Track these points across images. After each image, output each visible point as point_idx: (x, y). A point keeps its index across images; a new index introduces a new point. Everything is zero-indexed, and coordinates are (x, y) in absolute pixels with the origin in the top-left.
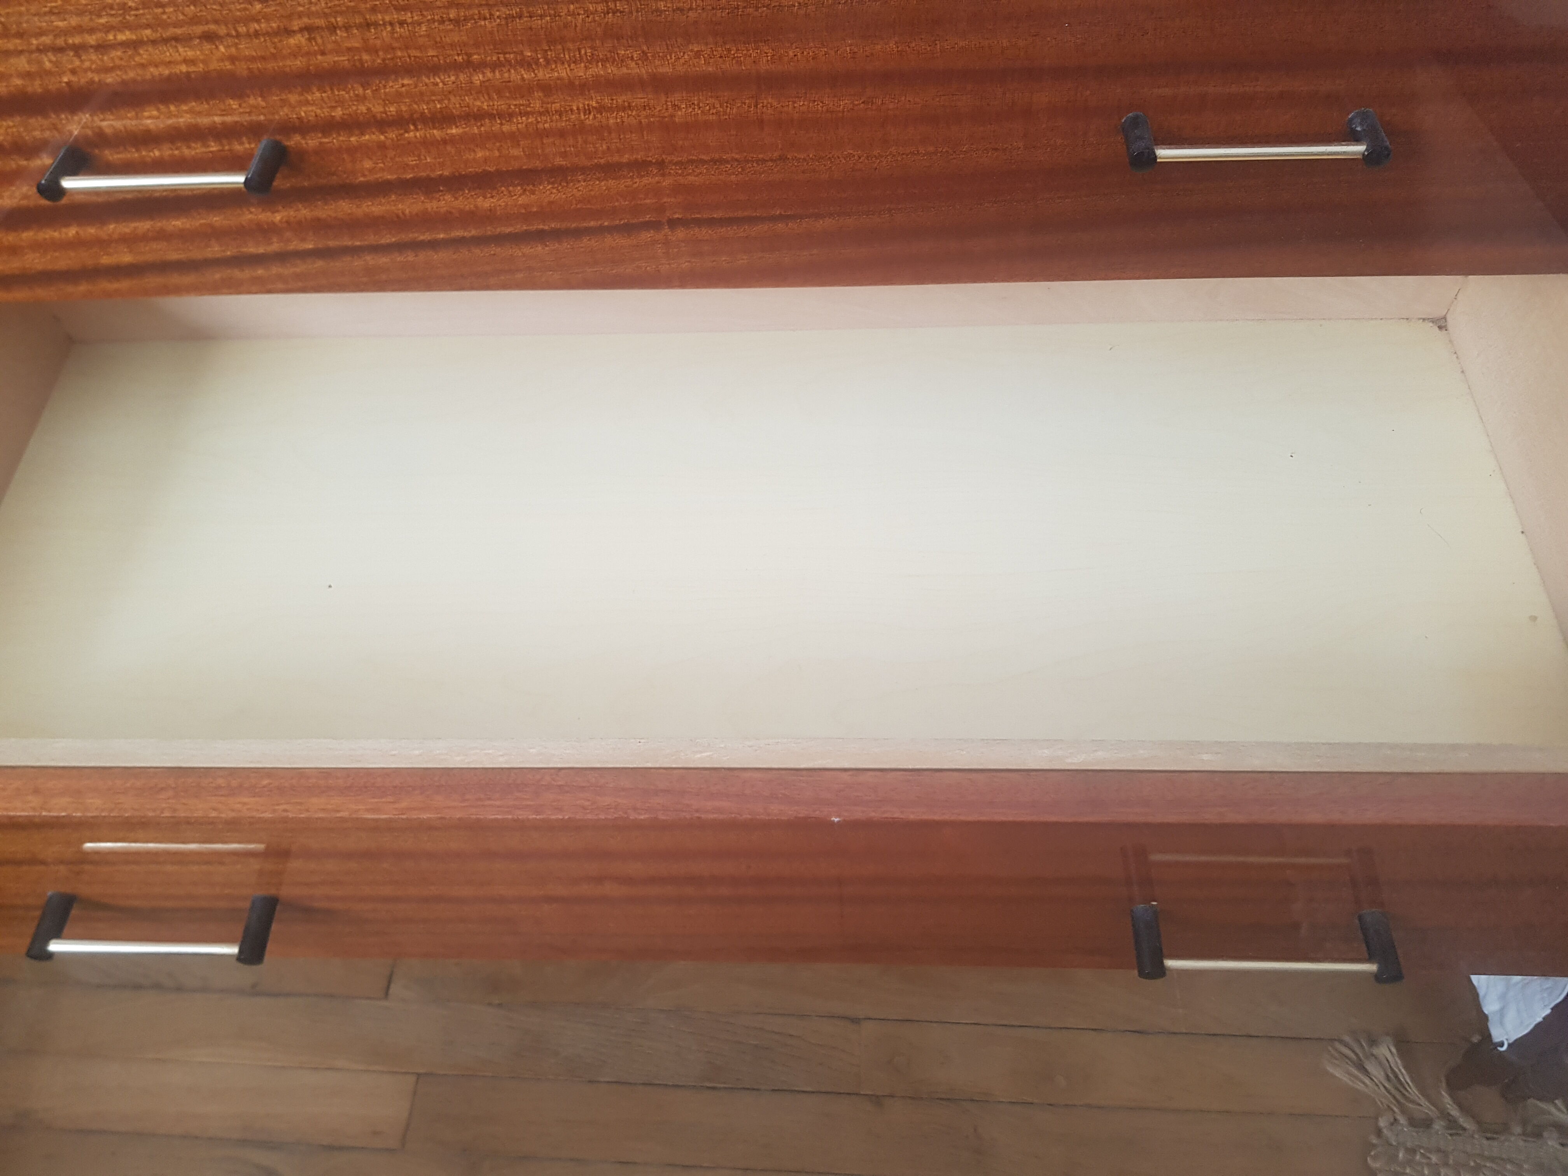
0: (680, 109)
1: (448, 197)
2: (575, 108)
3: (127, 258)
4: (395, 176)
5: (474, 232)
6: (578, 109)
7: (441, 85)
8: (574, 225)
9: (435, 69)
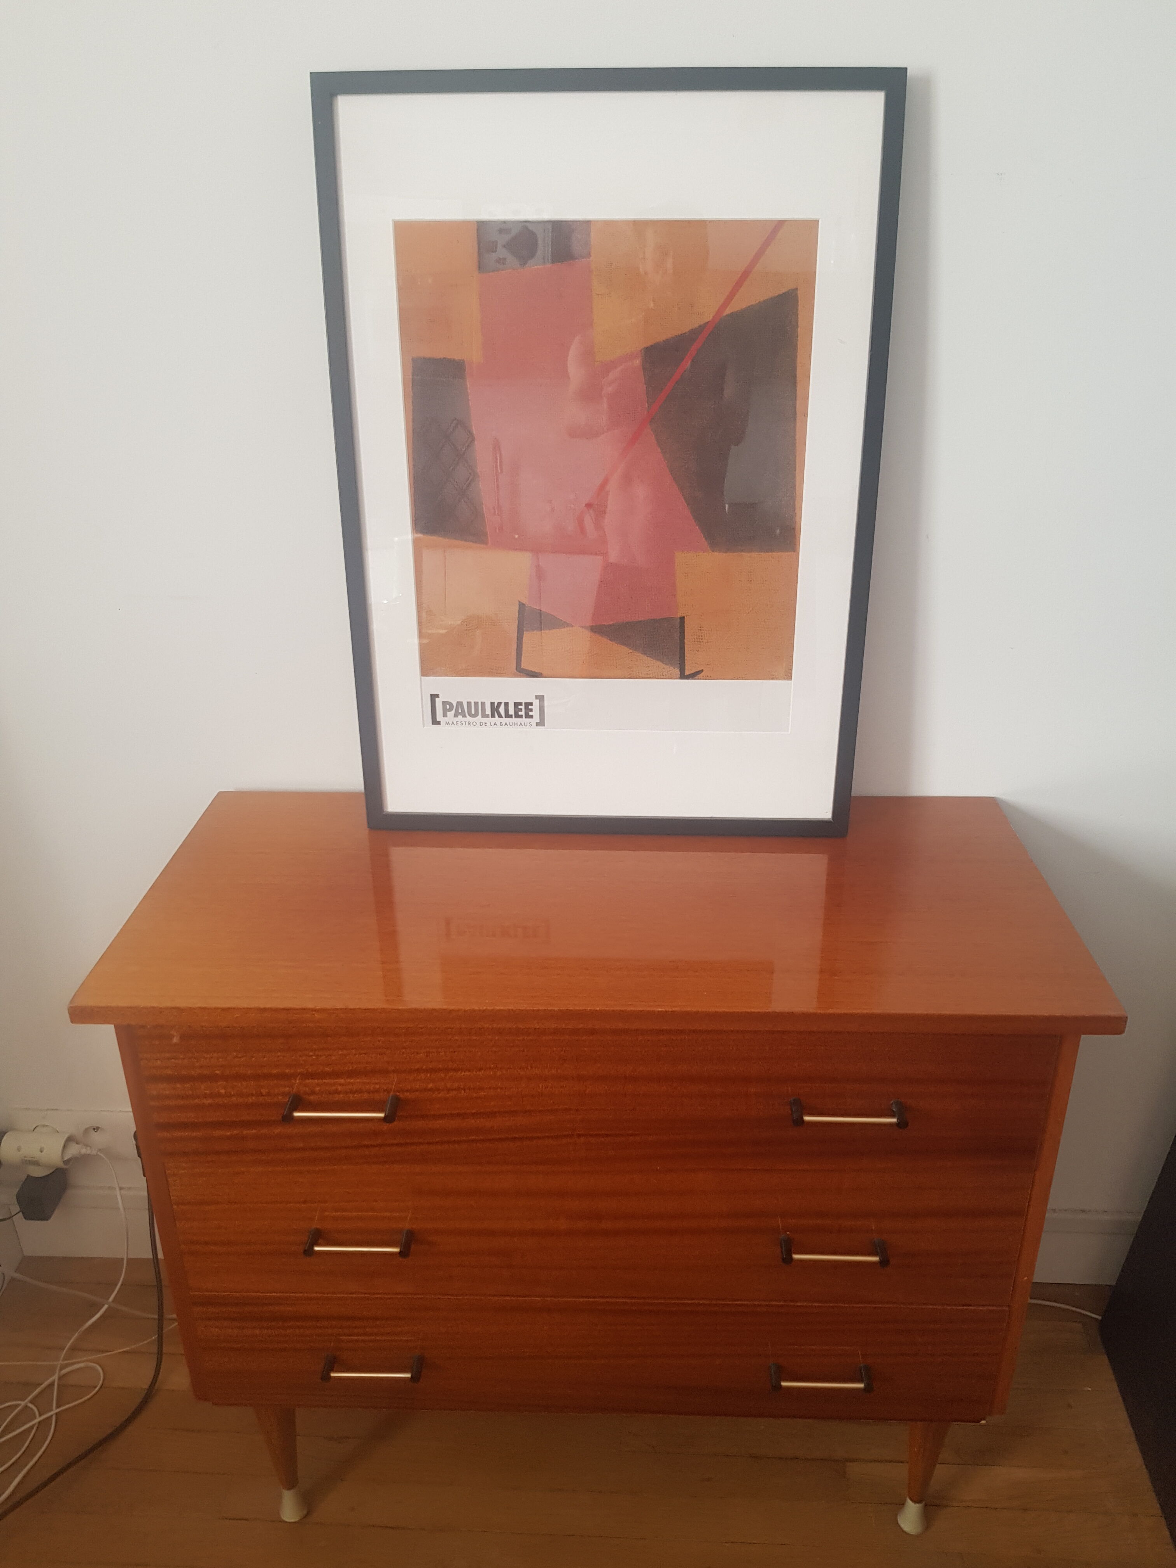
0: (589, 1088)
1: (473, 1121)
2: (540, 1086)
3: (301, 1145)
4: (449, 1112)
5: (481, 1137)
6: (542, 1086)
7: (481, 1075)
8: (531, 1135)
9: (481, 1069)
